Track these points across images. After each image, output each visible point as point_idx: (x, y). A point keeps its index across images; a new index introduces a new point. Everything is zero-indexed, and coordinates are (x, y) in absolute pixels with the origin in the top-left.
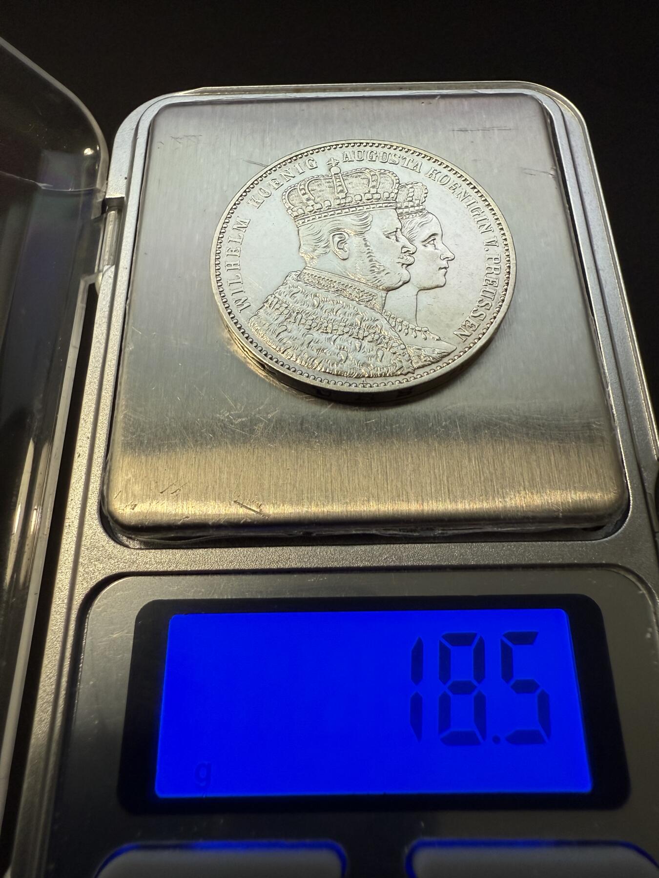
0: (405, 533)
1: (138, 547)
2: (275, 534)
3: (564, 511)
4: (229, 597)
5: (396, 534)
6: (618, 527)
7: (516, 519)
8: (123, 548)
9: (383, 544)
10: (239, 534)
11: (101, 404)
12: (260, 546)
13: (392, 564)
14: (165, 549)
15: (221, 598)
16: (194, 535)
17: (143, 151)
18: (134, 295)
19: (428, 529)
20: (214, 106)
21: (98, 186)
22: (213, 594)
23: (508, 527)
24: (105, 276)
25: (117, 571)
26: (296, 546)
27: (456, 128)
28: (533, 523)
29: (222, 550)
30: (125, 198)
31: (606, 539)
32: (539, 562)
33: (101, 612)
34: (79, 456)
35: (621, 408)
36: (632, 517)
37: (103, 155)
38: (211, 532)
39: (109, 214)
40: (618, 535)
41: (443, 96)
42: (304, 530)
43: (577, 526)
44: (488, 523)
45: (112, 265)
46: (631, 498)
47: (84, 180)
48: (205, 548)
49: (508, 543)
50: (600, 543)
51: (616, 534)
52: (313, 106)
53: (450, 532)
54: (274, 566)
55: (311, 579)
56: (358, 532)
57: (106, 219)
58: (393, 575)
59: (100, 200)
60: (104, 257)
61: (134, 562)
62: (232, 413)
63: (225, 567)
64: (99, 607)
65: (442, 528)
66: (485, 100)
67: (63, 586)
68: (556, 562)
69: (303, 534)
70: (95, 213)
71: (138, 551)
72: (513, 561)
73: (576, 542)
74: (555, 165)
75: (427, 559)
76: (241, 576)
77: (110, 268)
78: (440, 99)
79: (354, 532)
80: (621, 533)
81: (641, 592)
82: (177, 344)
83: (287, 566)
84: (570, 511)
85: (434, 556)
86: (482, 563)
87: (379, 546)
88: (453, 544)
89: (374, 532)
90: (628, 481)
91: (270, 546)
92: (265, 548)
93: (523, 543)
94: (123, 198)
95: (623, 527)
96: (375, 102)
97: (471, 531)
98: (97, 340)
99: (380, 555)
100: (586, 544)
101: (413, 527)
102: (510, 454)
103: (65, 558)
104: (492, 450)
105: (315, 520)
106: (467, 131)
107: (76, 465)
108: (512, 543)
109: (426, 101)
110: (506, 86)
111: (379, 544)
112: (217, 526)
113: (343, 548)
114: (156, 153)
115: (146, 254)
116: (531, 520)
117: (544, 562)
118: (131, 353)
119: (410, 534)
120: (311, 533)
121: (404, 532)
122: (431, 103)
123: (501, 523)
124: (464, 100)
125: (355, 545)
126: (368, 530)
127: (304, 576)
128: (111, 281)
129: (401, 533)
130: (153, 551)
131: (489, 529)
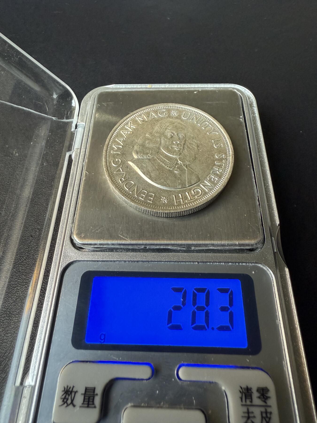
10: (120, 247)
15: (112, 271)
18: (87, 159)
21: (75, 119)
22: (110, 269)
23: (218, 247)
25: (75, 260)
26: (141, 252)
28: (227, 246)
29: (114, 253)
43: (244, 248)
46: (266, 239)
48: (107, 252)
53: (197, 249)
57: (77, 131)
59: (75, 124)
64: (68, 272)
65: (194, 247)
73: (243, 254)
76: (120, 263)
79: (162, 248)
82: (101, 178)
83: (137, 260)
85: (191, 258)
87: (171, 253)
88: (198, 253)
89: (169, 248)
90: (265, 232)
95: (262, 249)
99: (172, 257)
100: (248, 255)
108: (220, 254)
112: (112, 244)
113: (158, 253)
118: (85, 180)
119: (183, 249)
125: (162, 252)
129: (179, 248)
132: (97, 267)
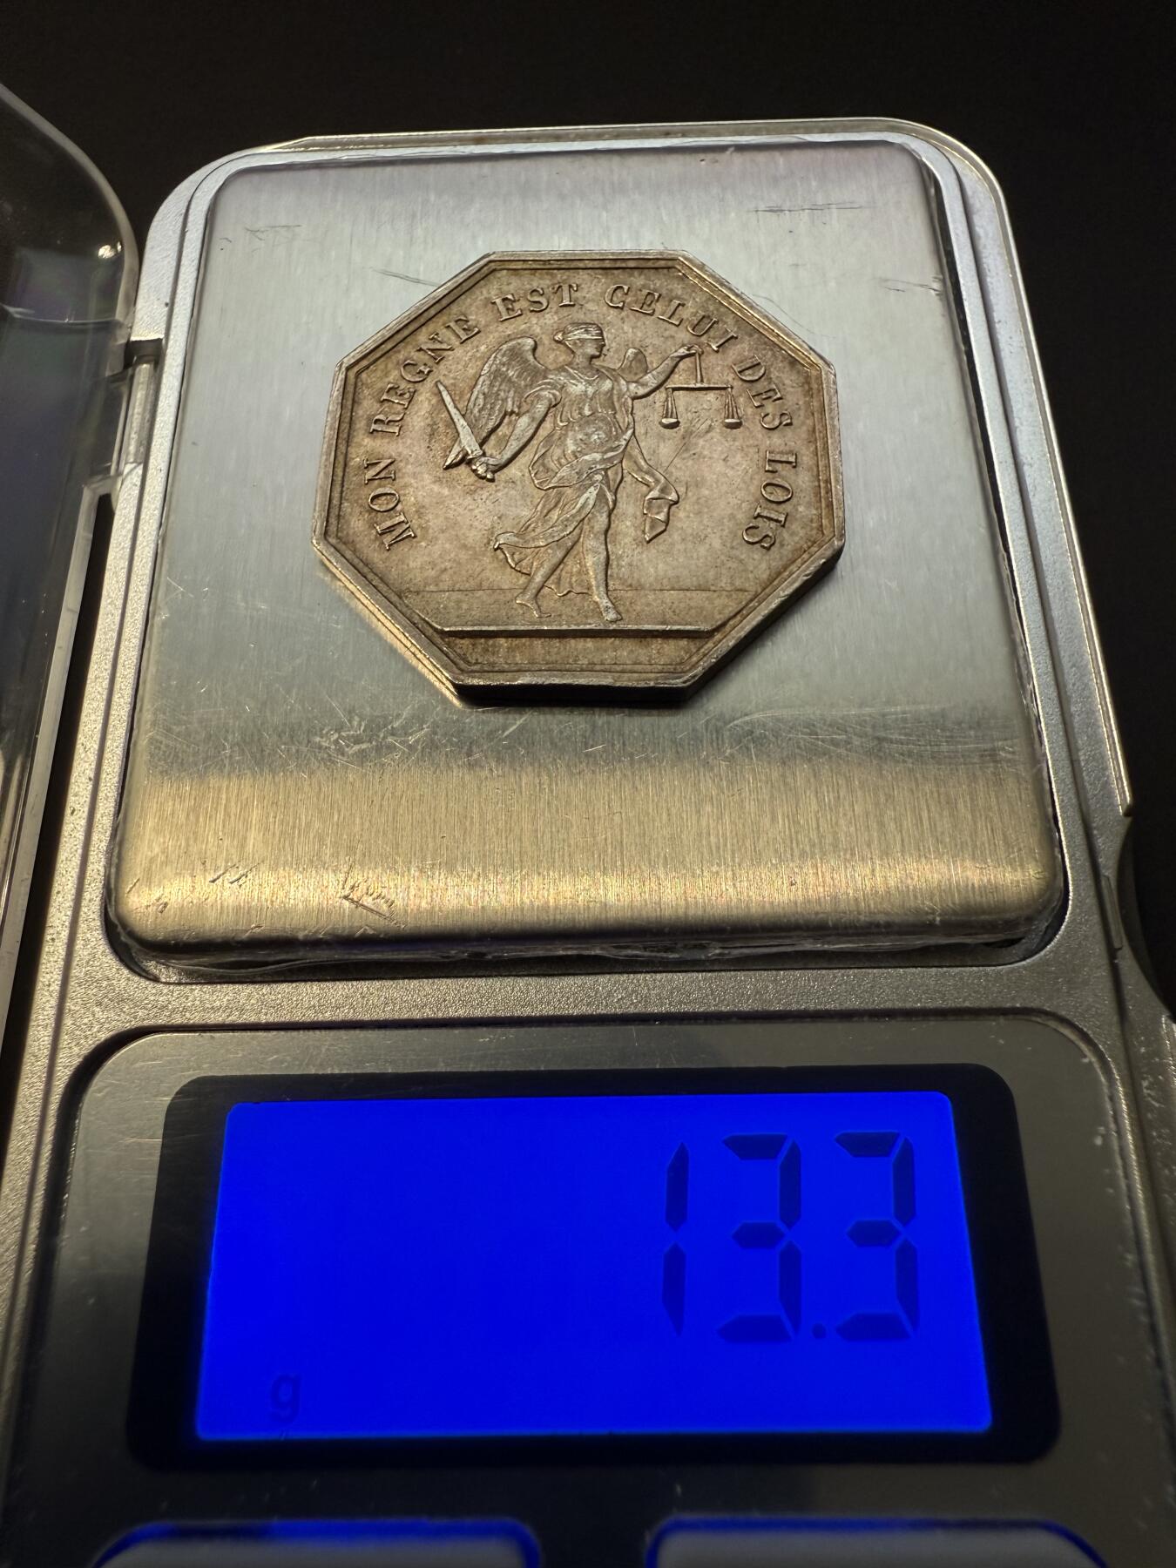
0: (653, 954)
1: (174, 979)
2: (416, 956)
3: (944, 913)
4: (337, 1071)
5: (637, 956)
6: (1047, 938)
7: (856, 927)
8: (144, 983)
9: (616, 973)
10: (353, 957)
11: (112, 718)
12: (393, 979)
13: (632, 1010)
14: (220, 983)
15: (321, 1072)
16: (271, 959)
17: (196, 255)
18: (172, 518)
19: (695, 947)
20: (323, 171)
21: (119, 315)
22: (308, 1065)
23: (844, 943)
24: (125, 483)
25: (134, 1024)
26: (456, 977)
27: (762, 207)
28: (888, 934)
29: (323, 985)
30: (164, 342)
31: (1024, 963)
32: (899, 1005)
33: (105, 1097)
34: (72, 813)
35: (1057, 719)
36: (1072, 921)
37: (129, 261)
38: (301, 954)
39: (137, 370)
40: (1045, 955)
41: (740, 148)
42: (470, 949)
43: (968, 940)
44: (805, 934)
45: (140, 464)
46: (1071, 888)
47: (94, 304)
48: (292, 982)
49: (843, 971)
50: (1013, 971)
51: (1042, 953)
52: (504, 167)
53: (736, 952)
54: (416, 1015)
55: (485, 1037)
56: (569, 953)
57: (132, 377)
58: (633, 1030)
59: (122, 341)
60: (128, 448)
61: (163, 1008)
62: (343, 734)
63: (327, 1016)
64: (100, 1091)
65: (721, 945)
66: (817, 155)
67: (39, 1050)
68: (930, 1005)
69: (469, 956)
70: (111, 367)
71: (172, 987)
72: (854, 1003)
73: (968, 969)
74: (942, 272)
75: (694, 1001)
76: (357, 1032)
77: (135, 468)
78: (734, 154)
79: (561, 953)
80: (1051, 951)
81: (1086, 1060)
82: (246, 609)
83: (440, 1015)
84: (955, 913)
85: (707, 996)
86: (794, 1007)
87: (608, 976)
88: (743, 973)
89: (598, 952)
90: (1066, 855)
91: (409, 978)
92: (401, 982)
93: (870, 971)
94: (159, 340)
95: (1055, 940)
96: (616, 159)
97: (774, 950)
98: (109, 601)
99: (610, 994)
100: (987, 974)
101: (668, 943)
102: (847, 808)
103: (44, 1000)
104: (814, 801)
105: (489, 930)
106: (782, 211)
107: (67, 828)
108: (851, 972)
109: (710, 156)
110: (858, 127)
111: (609, 973)
112: (314, 943)
113: (542, 981)
114: (218, 258)
115: (194, 443)
116: (883, 930)
117: (908, 1005)
118: (164, 624)
119: (665, 955)
120: (484, 954)
121: (652, 951)
122: (717, 161)
123: (829, 935)
124: (777, 154)
125: (564, 975)
126: (587, 949)
127: (472, 1031)
128: (136, 492)
129: (647, 954)
130: (199, 987)
131: (808, 946)
132: (244, 1056)
